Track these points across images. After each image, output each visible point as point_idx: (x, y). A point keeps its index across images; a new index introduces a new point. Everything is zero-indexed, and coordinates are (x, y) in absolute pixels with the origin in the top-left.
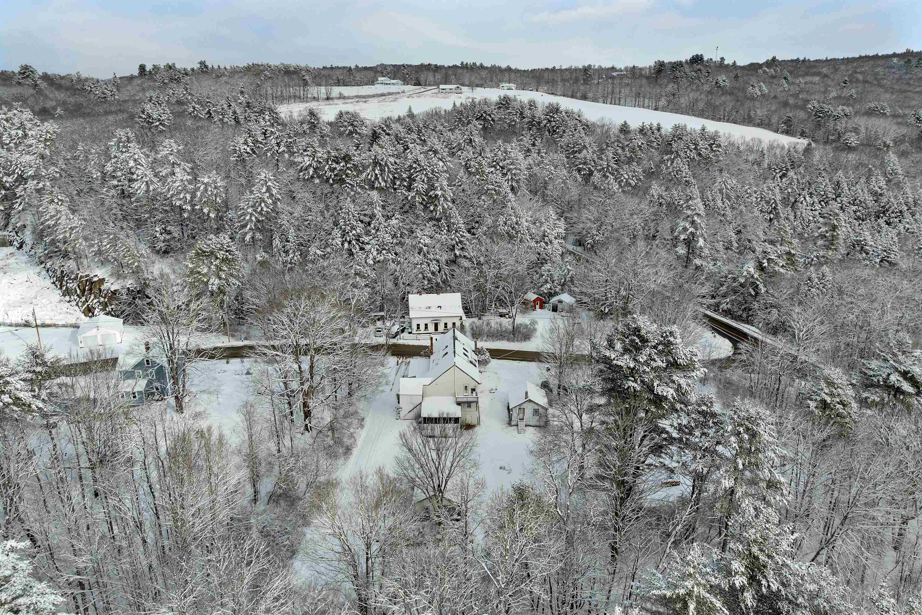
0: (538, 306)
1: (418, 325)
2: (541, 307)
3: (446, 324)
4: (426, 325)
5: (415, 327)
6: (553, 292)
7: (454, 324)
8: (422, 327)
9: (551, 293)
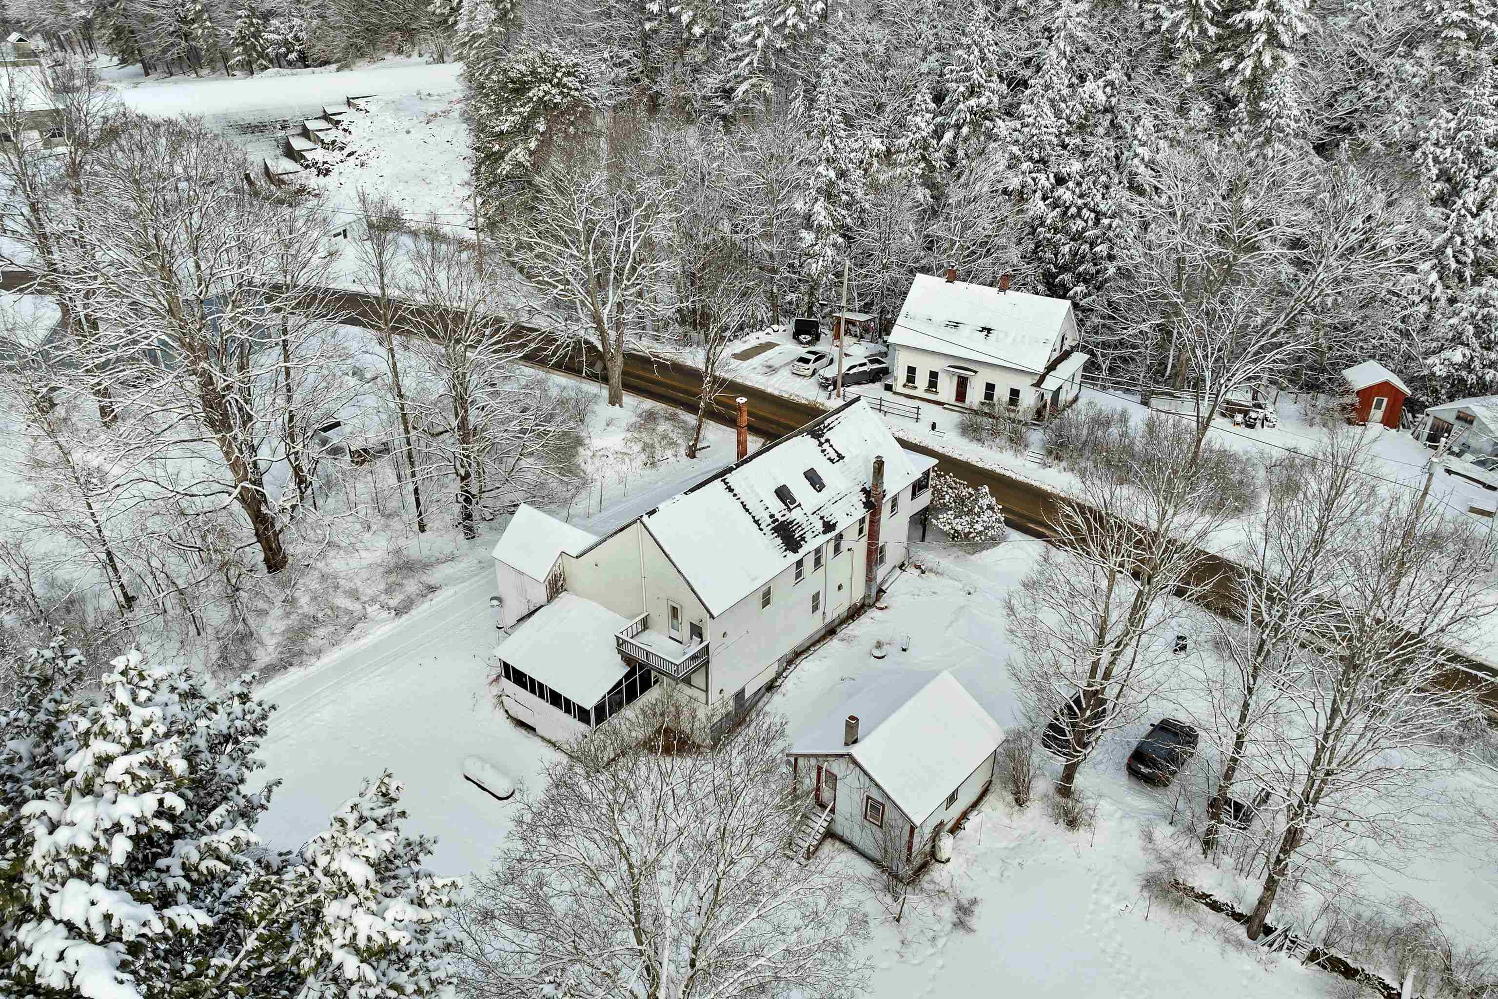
0: (1377, 414)
1: (912, 370)
2: (1391, 421)
3: (990, 387)
4: (934, 375)
5: (901, 375)
6: (1471, 379)
7: (1015, 393)
8: (922, 380)
9: (1462, 381)
